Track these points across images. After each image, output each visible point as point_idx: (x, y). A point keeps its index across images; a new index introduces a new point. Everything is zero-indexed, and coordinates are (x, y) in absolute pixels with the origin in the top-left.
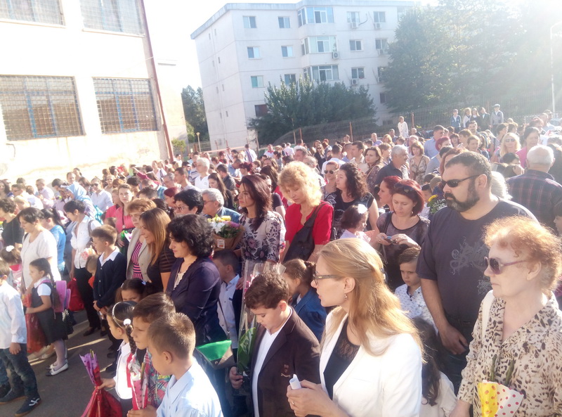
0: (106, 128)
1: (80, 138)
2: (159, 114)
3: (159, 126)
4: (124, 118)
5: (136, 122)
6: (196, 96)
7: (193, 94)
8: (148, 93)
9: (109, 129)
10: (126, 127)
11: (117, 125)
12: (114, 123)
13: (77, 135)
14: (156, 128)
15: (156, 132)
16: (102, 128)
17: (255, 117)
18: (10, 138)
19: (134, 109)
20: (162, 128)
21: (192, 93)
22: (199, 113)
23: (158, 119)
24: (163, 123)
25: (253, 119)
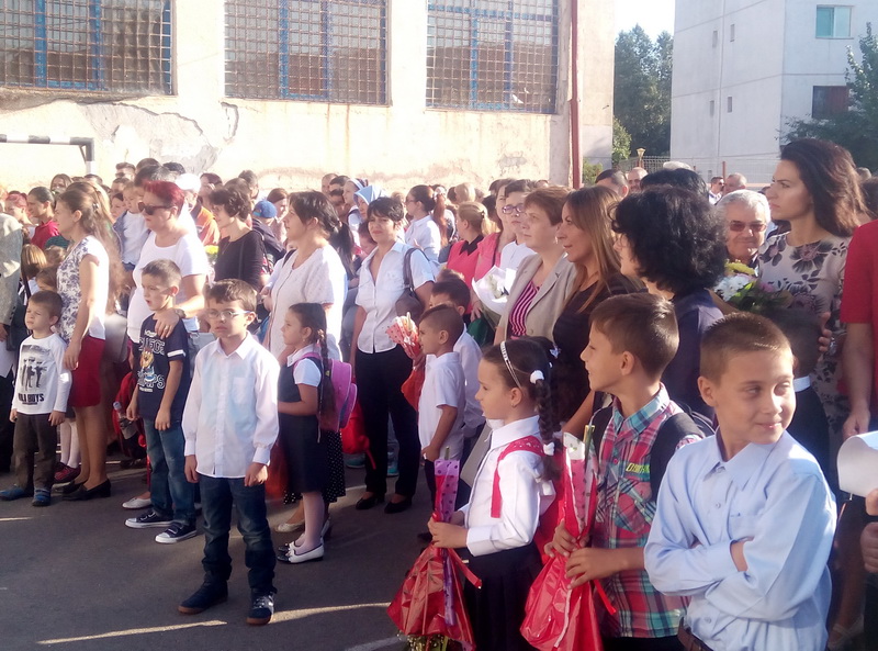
0: (438, 93)
1: (376, 111)
2: (565, 75)
3: (559, 102)
4: (482, 75)
5: (507, 86)
6: (652, 55)
7: (644, 49)
8: (548, 18)
9: (445, 98)
10: (483, 96)
11: (463, 90)
12: (457, 85)
13: (373, 102)
14: (550, 110)
15: (549, 117)
16: (429, 93)
17: (808, 120)
18: (231, 93)
19: (508, 54)
20: (566, 109)
21: (641, 47)
22: (651, 100)
23: (560, 84)
24: (570, 97)
25: (802, 124)
